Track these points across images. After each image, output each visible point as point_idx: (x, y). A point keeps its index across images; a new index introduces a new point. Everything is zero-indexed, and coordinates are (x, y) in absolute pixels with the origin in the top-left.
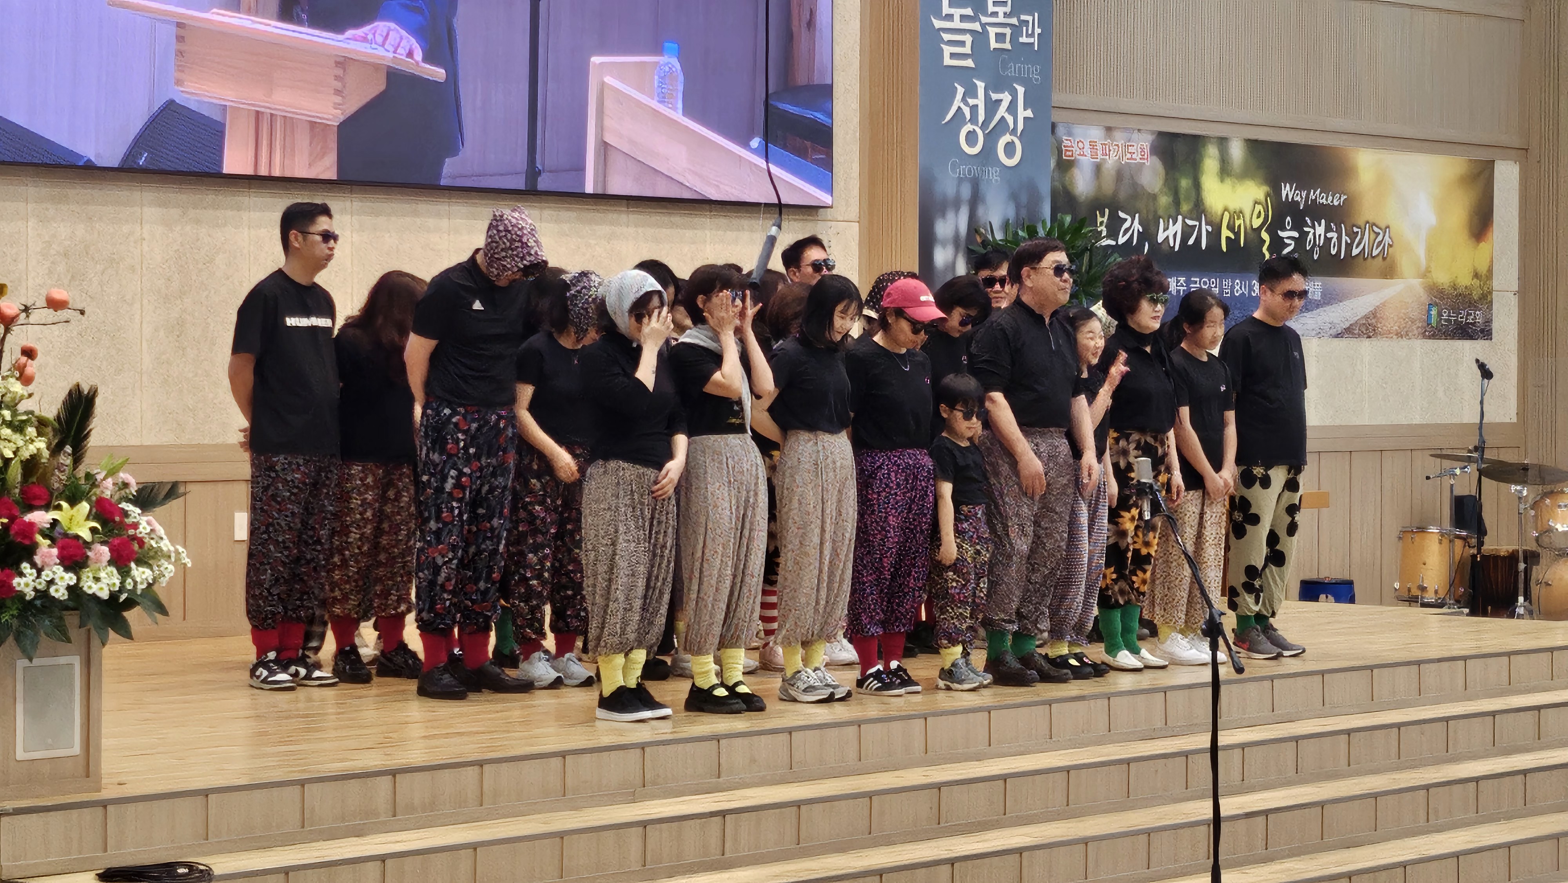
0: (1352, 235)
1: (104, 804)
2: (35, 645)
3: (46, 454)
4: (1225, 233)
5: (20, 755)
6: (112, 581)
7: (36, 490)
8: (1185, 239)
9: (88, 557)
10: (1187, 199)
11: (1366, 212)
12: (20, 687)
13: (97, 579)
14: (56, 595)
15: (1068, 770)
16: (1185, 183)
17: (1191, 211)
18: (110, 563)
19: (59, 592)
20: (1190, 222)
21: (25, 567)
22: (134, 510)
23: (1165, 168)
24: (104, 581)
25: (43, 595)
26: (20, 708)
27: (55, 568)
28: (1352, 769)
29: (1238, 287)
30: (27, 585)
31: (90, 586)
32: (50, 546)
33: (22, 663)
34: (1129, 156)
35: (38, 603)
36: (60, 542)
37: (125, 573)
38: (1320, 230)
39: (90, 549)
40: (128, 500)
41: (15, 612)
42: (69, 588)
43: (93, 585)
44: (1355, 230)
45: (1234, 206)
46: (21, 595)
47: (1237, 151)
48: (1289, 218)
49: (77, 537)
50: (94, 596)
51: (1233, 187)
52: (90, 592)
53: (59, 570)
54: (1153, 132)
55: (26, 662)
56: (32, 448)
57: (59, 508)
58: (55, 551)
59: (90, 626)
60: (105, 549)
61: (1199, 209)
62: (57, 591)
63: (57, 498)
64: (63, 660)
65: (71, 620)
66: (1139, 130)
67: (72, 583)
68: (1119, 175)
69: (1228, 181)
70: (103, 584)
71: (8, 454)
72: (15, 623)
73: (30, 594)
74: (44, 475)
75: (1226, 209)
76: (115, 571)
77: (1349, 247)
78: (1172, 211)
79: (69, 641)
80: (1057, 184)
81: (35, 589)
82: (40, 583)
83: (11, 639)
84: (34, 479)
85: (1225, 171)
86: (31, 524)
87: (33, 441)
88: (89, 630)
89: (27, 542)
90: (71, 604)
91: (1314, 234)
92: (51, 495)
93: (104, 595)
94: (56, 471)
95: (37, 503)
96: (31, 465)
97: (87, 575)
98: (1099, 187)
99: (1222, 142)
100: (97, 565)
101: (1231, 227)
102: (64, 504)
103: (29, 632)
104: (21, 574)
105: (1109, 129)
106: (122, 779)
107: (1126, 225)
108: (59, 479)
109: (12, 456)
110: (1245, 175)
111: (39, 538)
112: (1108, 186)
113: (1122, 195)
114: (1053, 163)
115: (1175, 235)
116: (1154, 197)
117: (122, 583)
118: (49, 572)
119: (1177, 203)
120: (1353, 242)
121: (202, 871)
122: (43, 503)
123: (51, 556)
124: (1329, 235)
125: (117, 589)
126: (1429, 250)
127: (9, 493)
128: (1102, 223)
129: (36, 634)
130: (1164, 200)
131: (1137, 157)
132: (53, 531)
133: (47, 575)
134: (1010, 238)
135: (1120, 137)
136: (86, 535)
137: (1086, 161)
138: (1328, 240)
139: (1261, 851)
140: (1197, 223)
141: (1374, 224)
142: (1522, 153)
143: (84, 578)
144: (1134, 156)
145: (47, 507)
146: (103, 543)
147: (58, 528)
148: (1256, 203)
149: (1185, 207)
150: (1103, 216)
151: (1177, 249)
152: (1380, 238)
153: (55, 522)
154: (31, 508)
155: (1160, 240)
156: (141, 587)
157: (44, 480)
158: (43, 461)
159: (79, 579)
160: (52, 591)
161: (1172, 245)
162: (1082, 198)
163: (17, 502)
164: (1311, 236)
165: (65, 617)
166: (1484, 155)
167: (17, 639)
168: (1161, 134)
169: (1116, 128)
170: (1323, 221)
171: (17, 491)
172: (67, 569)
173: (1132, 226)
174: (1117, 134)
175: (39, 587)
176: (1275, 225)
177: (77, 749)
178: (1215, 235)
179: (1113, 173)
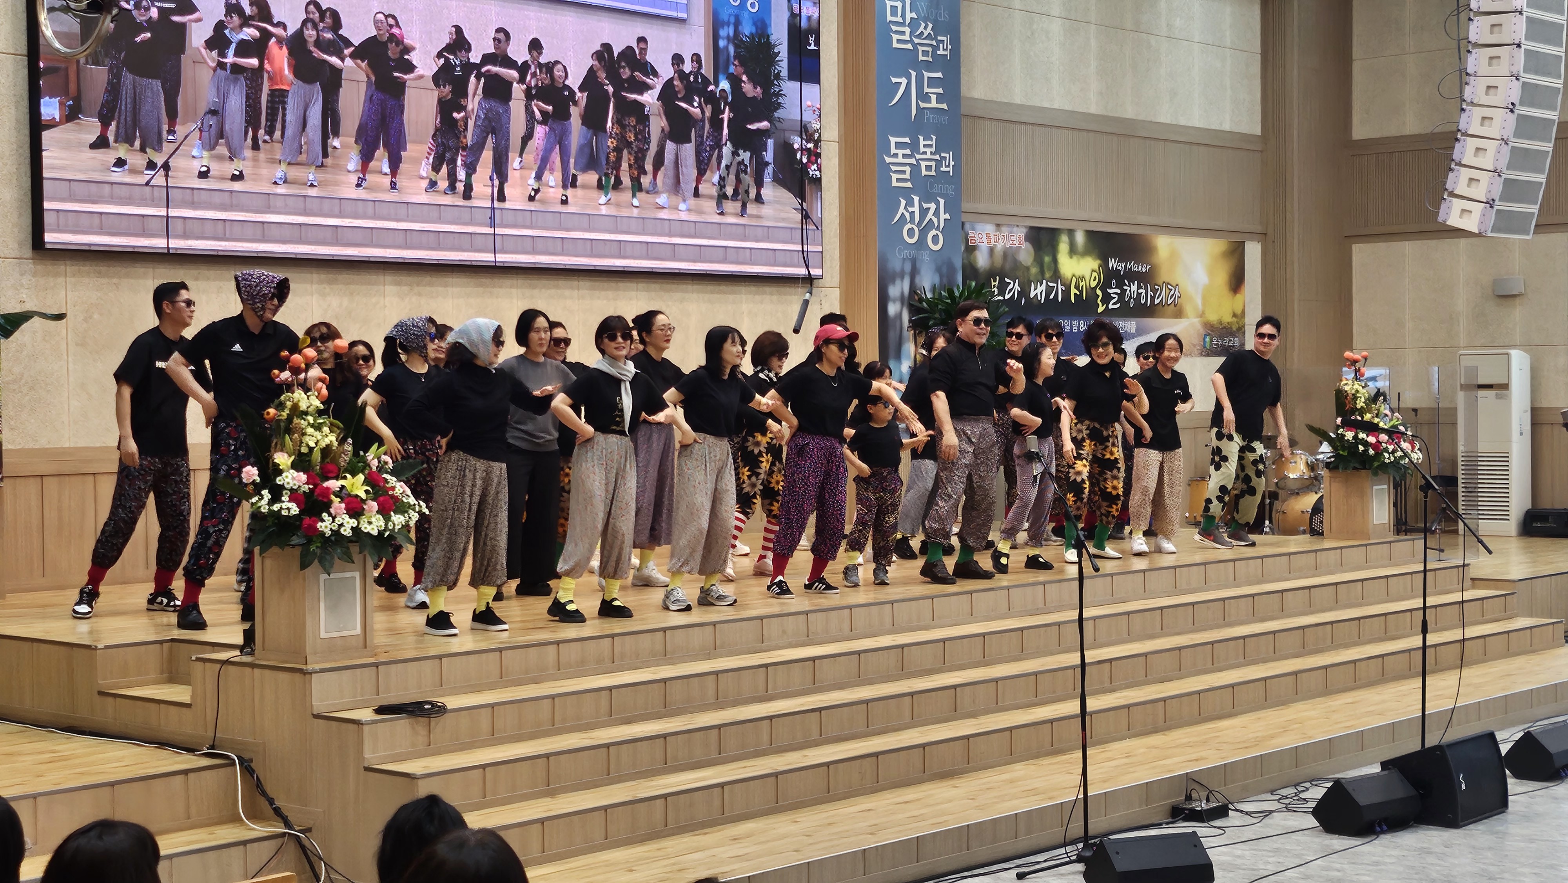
0: (1155, 291)
1: (377, 665)
2: (332, 566)
3: (336, 444)
4: (1074, 291)
5: (323, 635)
6: (380, 524)
7: (331, 467)
8: (1048, 295)
9: (364, 509)
10: (1049, 270)
11: (1163, 276)
12: (322, 593)
13: (370, 523)
14: (345, 533)
15: (983, 635)
16: (1047, 259)
17: (1051, 277)
18: (378, 512)
19: (346, 531)
20: (1051, 284)
21: (325, 515)
22: (392, 480)
23: (1035, 250)
24: (374, 523)
25: (336, 533)
26: (322, 605)
27: (344, 516)
28: (1163, 632)
29: (1082, 326)
30: (326, 527)
31: (366, 528)
32: (340, 502)
33: (324, 576)
34: (1011, 242)
35: (333, 538)
36: (346, 500)
37: (387, 519)
38: (1134, 288)
39: (365, 504)
40: (387, 473)
41: (319, 545)
42: (352, 528)
43: (368, 526)
44: (1157, 287)
45: (1078, 273)
46: (323, 534)
47: (1080, 238)
48: (1114, 281)
49: (357, 496)
50: (368, 534)
51: (1079, 260)
52: (366, 531)
53: (346, 517)
54: (1026, 227)
55: (326, 576)
56: (327, 441)
57: (345, 478)
58: (343, 505)
59: (366, 553)
60: (375, 504)
61: (1056, 276)
62: (345, 530)
63: (343, 472)
64: (348, 575)
65: (354, 549)
66: (1017, 226)
67: (354, 526)
68: (1006, 254)
69: (1075, 258)
70: (373, 526)
71: (312, 444)
72: (318, 551)
73: (328, 533)
74: (334, 456)
75: (1074, 276)
76: (381, 517)
77: (1153, 298)
78: (1040, 278)
79: (353, 562)
80: (966, 261)
81: (331, 529)
82: (334, 526)
83: (316, 561)
84: (328, 460)
85: (1073, 251)
86: (328, 489)
87: (327, 436)
88: (365, 556)
89: (325, 500)
90: (354, 539)
91: (1130, 291)
92: (340, 470)
93: (375, 533)
94: (343, 456)
95: (330, 475)
96: (326, 451)
97: (364, 520)
98: (993, 263)
99: (1071, 233)
100: (370, 514)
101: (1077, 287)
102: (348, 476)
103: (328, 557)
104: (323, 521)
105: (998, 225)
106: (387, 649)
107: (1011, 286)
108: (345, 459)
109: (315, 446)
110: (1085, 253)
111: (333, 497)
112: (998, 261)
113: (1008, 267)
114: (963, 248)
115: (1041, 293)
116: (1028, 269)
117: (386, 525)
118: (340, 519)
119: (1042, 272)
120: (1155, 295)
121: (440, 706)
122: (335, 475)
123: (341, 508)
124: (1140, 291)
125: (383, 529)
126: (1204, 299)
127: (313, 469)
128: (994, 285)
129: (333, 558)
130: (1034, 270)
131: (1016, 243)
132: (341, 493)
133: (338, 520)
134: (936, 297)
135: (1005, 230)
136: (363, 495)
137: (984, 246)
138: (1139, 294)
139: (1107, 684)
140: (1055, 285)
141: (1168, 284)
142: (1262, 236)
143: (362, 522)
144: (1014, 242)
145: (337, 478)
146: (373, 500)
147: (344, 491)
148: (1093, 271)
149: (1048, 275)
150: (995, 281)
151: (1042, 302)
152: (1172, 293)
153: (343, 487)
154: (327, 479)
155: (1032, 296)
156: (397, 527)
157: (335, 461)
158: (334, 448)
159: (359, 523)
160: (342, 530)
161: (1039, 299)
162: (981, 270)
163: (317, 474)
164: (1128, 291)
165: (351, 548)
166: (1238, 238)
167: (320, 562)
168: (1032, 228)
169: (1002, 225)
170: (1136, 282)
171: (318, 467)
172: (351, 517)
173: (1014, 288)
174: (1004, 229)
175: (333, 528)
176: (1105, 286)
177: (358, 630)
178: (1067, 292)
179: (1002, 253)
